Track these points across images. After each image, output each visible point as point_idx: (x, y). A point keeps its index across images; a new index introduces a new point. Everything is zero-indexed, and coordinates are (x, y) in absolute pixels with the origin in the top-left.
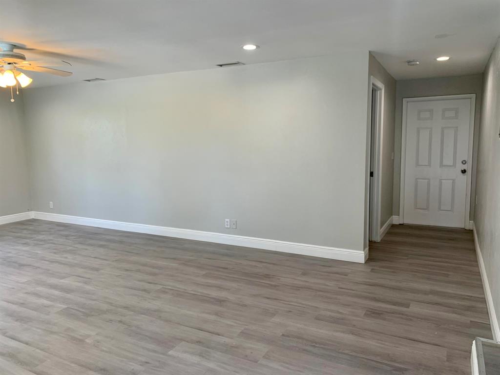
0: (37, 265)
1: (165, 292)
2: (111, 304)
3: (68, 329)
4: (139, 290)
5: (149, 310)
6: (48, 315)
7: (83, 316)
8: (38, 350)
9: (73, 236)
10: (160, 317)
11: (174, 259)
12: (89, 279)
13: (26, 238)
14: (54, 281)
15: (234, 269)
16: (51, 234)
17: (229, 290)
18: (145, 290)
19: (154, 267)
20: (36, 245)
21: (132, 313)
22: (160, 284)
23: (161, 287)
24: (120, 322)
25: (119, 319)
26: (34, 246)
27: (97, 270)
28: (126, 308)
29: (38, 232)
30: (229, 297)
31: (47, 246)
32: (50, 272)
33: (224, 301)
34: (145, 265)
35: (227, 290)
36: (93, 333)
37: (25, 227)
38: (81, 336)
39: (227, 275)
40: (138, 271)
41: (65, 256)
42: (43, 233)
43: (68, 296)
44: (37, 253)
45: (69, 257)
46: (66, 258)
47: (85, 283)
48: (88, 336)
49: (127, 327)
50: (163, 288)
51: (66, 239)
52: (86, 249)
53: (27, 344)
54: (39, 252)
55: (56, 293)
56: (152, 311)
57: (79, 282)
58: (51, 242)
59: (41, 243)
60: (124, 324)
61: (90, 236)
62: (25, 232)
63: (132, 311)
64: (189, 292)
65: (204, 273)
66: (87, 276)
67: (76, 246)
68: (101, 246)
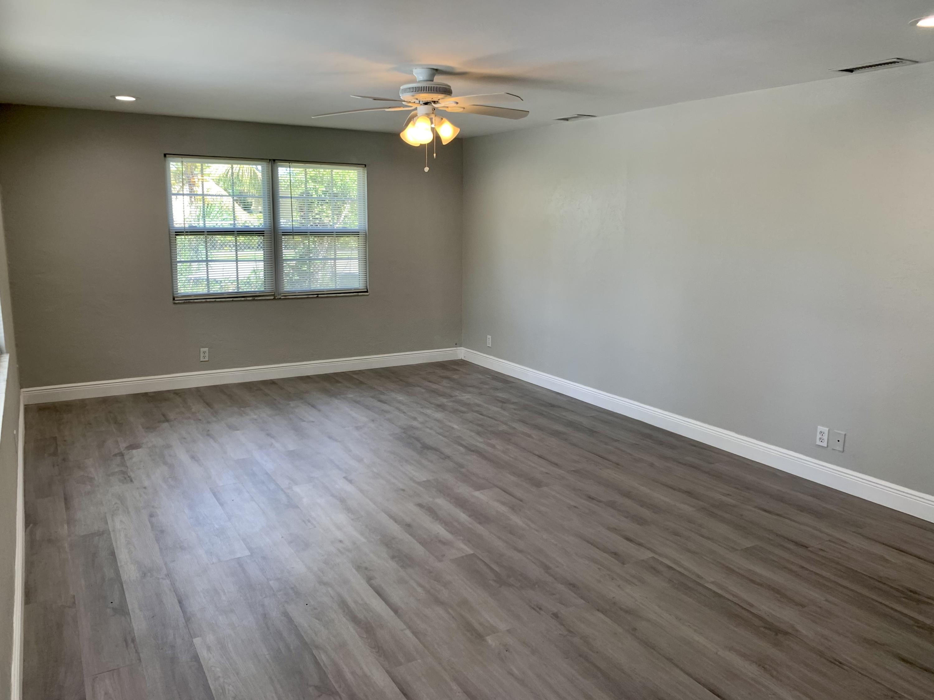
0: (447, 451)
1: (655, 571)
2: (547, 568)
3: (464, 603)
4: (605, 550)
5: (614, 603)
6: (440, 561)
7: (495, 581)
8: (408, 632)
9: (513, 403)
10: (635, 629)
11: (689, 493)
12: (521, 501)
13: (443, 395)
14: (464, 490)
15: (821, 553)
16: (481, 394)
17: (803, 606)
18: (615, 554)
19: (643, 504)
20: (455, 411)
21: (582, 601)
22: (648, 549)
23: (651, 555)
24: (556, 616)
25: (555, 610)
26: (451, 412)
27: (538, 484)
28: (572, 586)
29: (463, 387)
30: (799, 627)
31: (470, 416)
32: (463, 470)
33: (786, 633)
34: (627, 495)
35: (797, 604)
36: (503, 626)
37: (448, 374)
38: (481, 624)
39: (804, 564)
40: (612, 505)
41: (493, 442)
42: (471, 389)
43: (480, 529)
44: (453, 428)
45: (498, 447)
46: (493, 446)
47: (513, 508)
48: (493, 630)
49: (566, 633)
50: (653, 558)
51: (501, 408)
52: (529, 436)
53: (396, 611)
54: (455, 426)
55: (463, 517)
56: (621, 609)
57: (503, 503)
58: (477, 409)
59: (463, 409)
60: (562, 624)
61: (543, 408)
62: (445, 382)
63: (582, 598)
64: (707, 585)
65: (748, 543)
66: (519, 493)
67: (515, 425)
68: (556, 434)
